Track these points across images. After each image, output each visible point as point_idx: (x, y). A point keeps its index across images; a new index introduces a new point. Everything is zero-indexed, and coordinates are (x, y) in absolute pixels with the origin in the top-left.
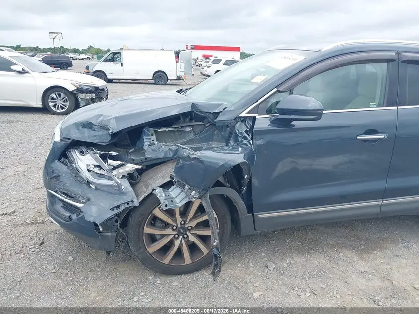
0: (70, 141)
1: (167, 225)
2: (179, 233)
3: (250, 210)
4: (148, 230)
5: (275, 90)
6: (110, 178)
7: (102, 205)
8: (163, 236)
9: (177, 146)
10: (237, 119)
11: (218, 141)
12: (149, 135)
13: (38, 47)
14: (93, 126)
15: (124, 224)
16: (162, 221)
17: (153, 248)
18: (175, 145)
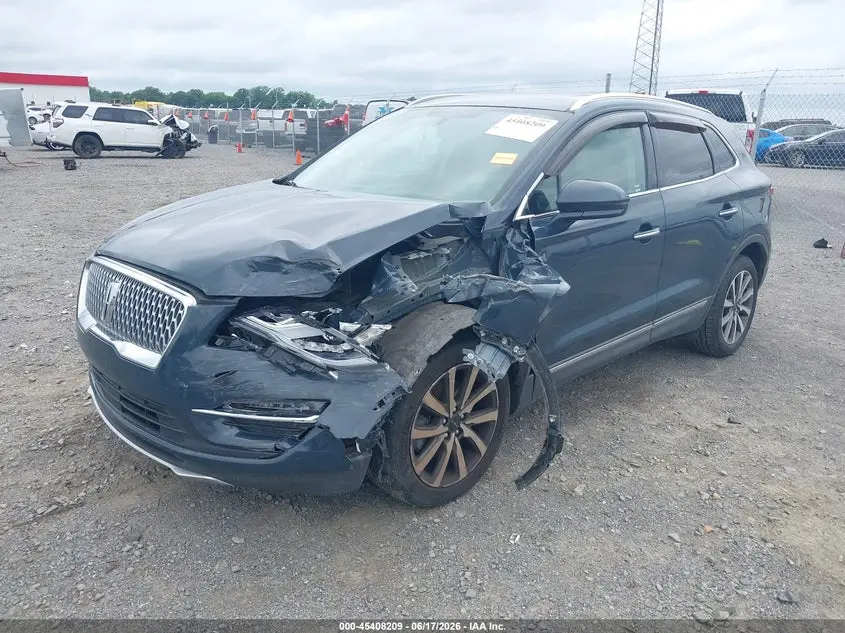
0: (236, 300)
2: (452, 429)
4: (417, 433)
5: (542, 173)
7: (356, 404)
8: (432, 439)
9: (483, 277)
11: (479, 265)
12: (394, 269)
14: (283, 265)
17: (422, 464)
18: (479, 277)
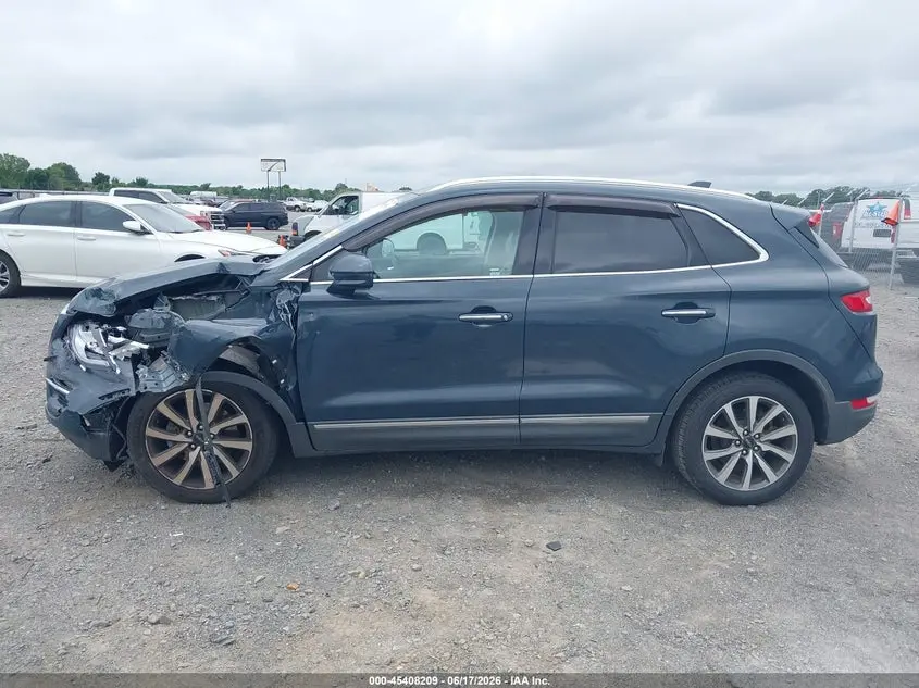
0: (75, 313)
1: (179, 430)
3: (301, 416)
4: (151, 432)
5: (340, 247)
6: (104, 357)
7: (90, 391)
8: (175, 443)
10: (281, 285)
12: (162, 305)
13: (241, 187)
15: (122, 422)
16: (176, 424)
17: (159, 459)
